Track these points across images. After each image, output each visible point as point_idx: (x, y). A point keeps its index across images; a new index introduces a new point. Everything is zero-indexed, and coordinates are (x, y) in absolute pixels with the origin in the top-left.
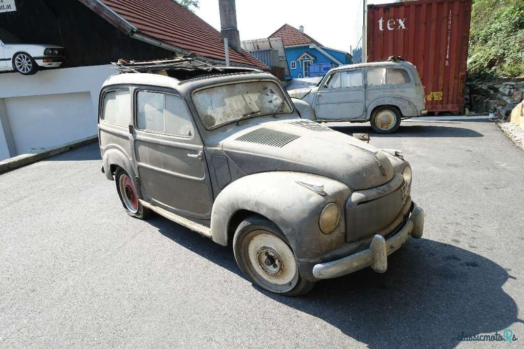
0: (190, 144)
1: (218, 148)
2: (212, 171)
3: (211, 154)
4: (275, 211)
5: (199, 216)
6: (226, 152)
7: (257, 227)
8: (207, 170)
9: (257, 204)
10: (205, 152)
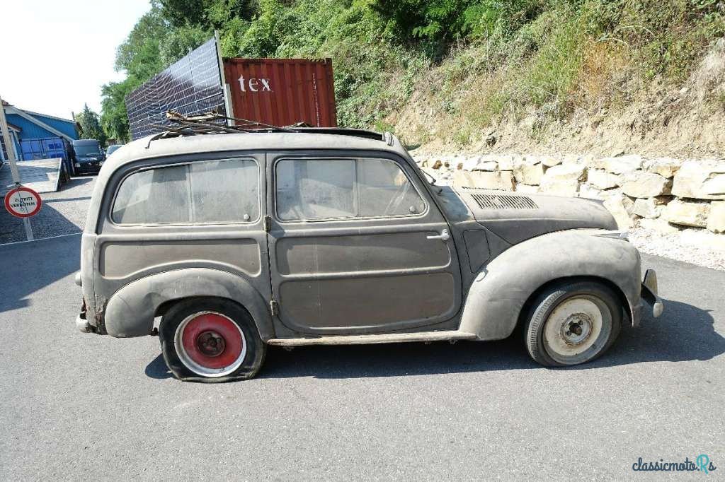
0: (424, 223)
1: (469, 221)
2: (463, 252)
3: (462, 231)
4: (607, 266)
5: (429, 321)
6: (481, 223)
7: (574, 293)
8: (455, 251)
9: (582, 265)
10: (452, 229)
